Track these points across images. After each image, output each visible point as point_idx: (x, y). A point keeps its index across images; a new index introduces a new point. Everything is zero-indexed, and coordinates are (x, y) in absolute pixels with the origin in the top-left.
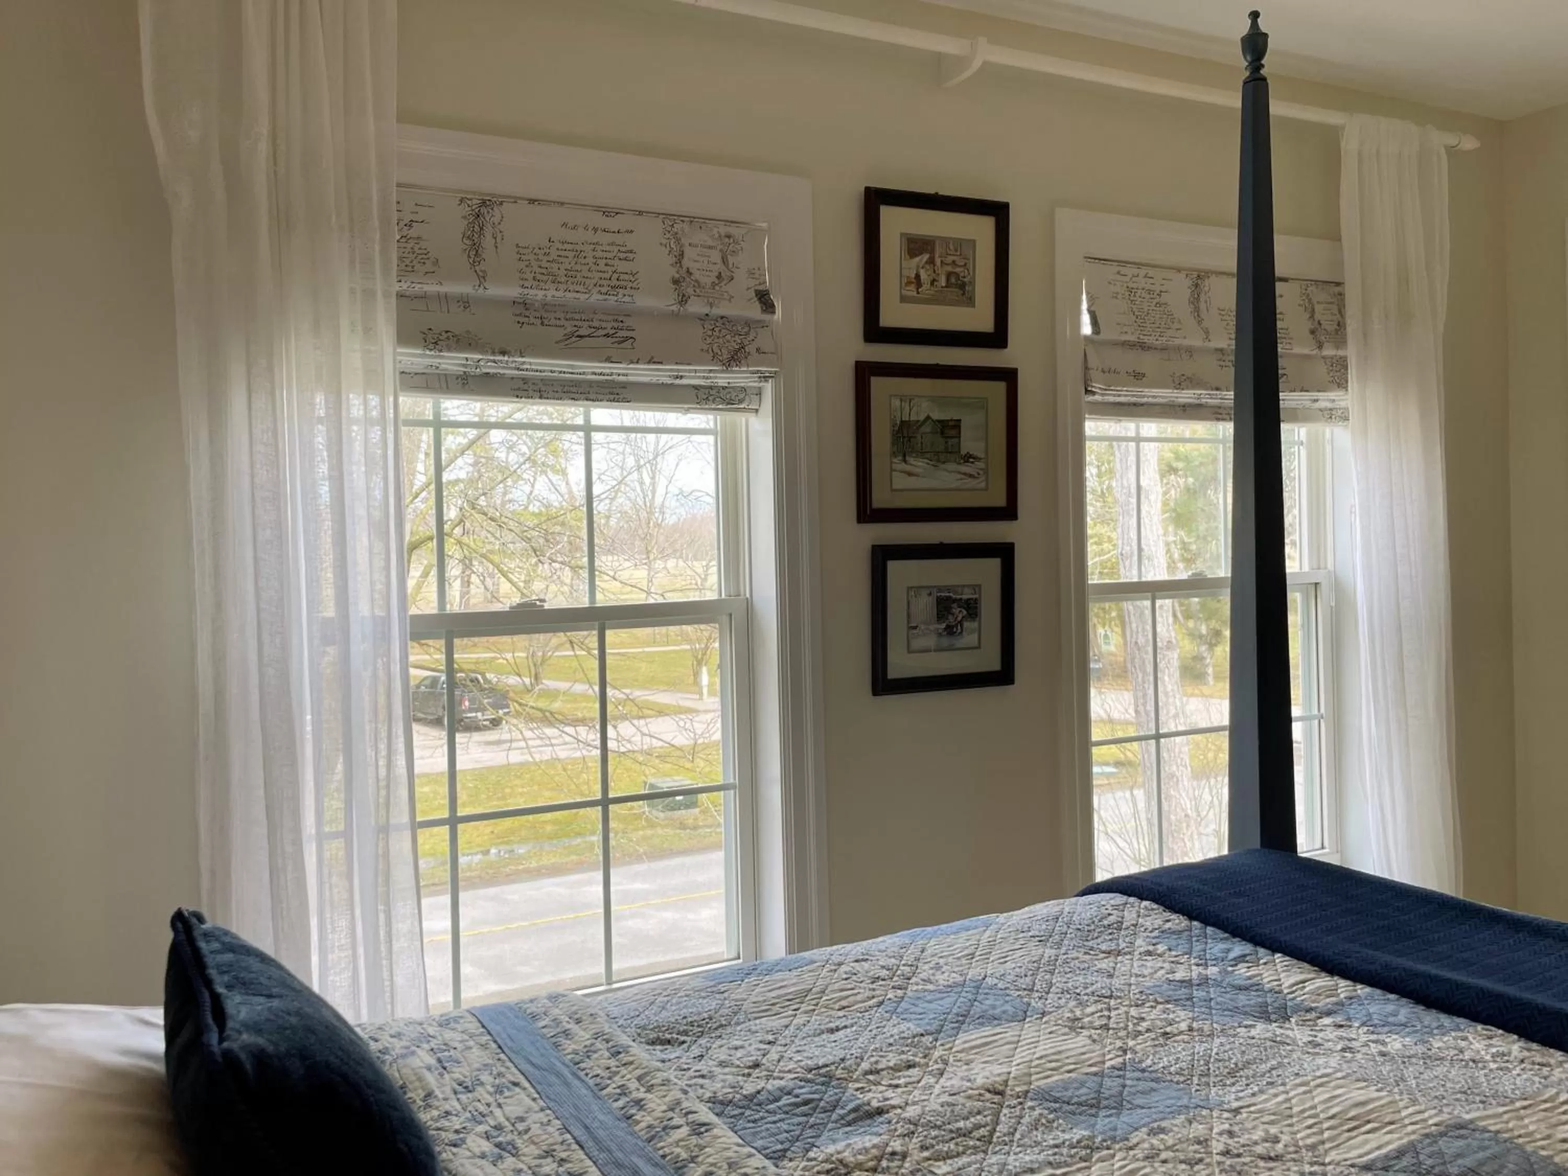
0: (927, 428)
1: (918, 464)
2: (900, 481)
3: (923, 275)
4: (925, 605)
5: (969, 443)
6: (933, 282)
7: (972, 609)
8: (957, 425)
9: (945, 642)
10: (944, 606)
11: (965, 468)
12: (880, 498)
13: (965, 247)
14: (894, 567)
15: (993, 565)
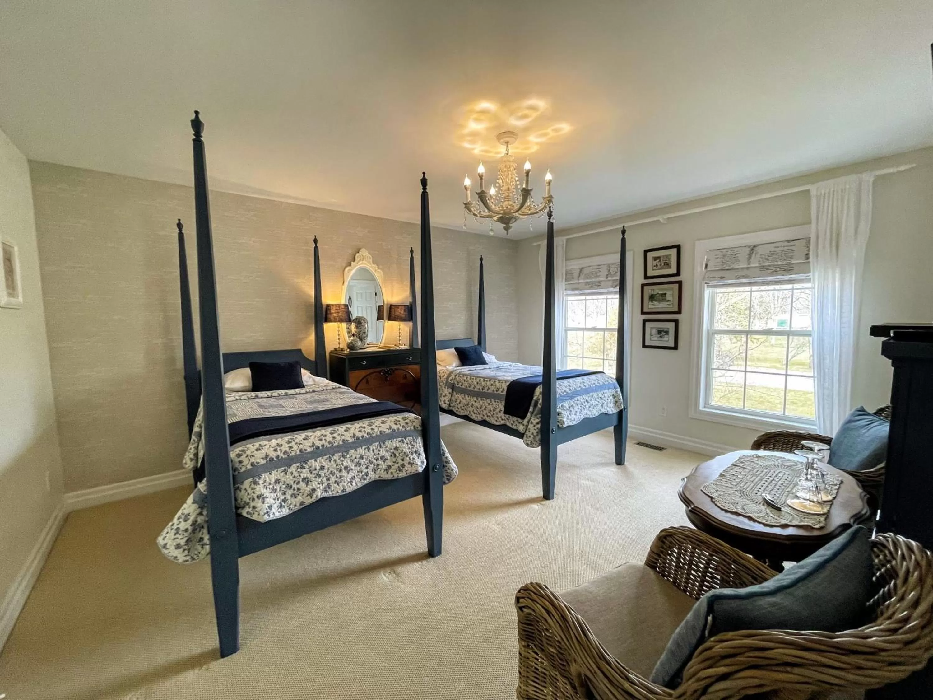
0: (658, 295)
1: (655, 303)
2: (650, 306)
3: (658, 264)
4: (654, 331)
5: (668, 297)
6: (660, 265)
7: (667, 333)
8: (665, 294)
9: (660, 339)
10: (660, 332)
11: (668, 303)
12: (645, 310)
13: (669, 257)
14: (647, 323)
15: (673, 324)
